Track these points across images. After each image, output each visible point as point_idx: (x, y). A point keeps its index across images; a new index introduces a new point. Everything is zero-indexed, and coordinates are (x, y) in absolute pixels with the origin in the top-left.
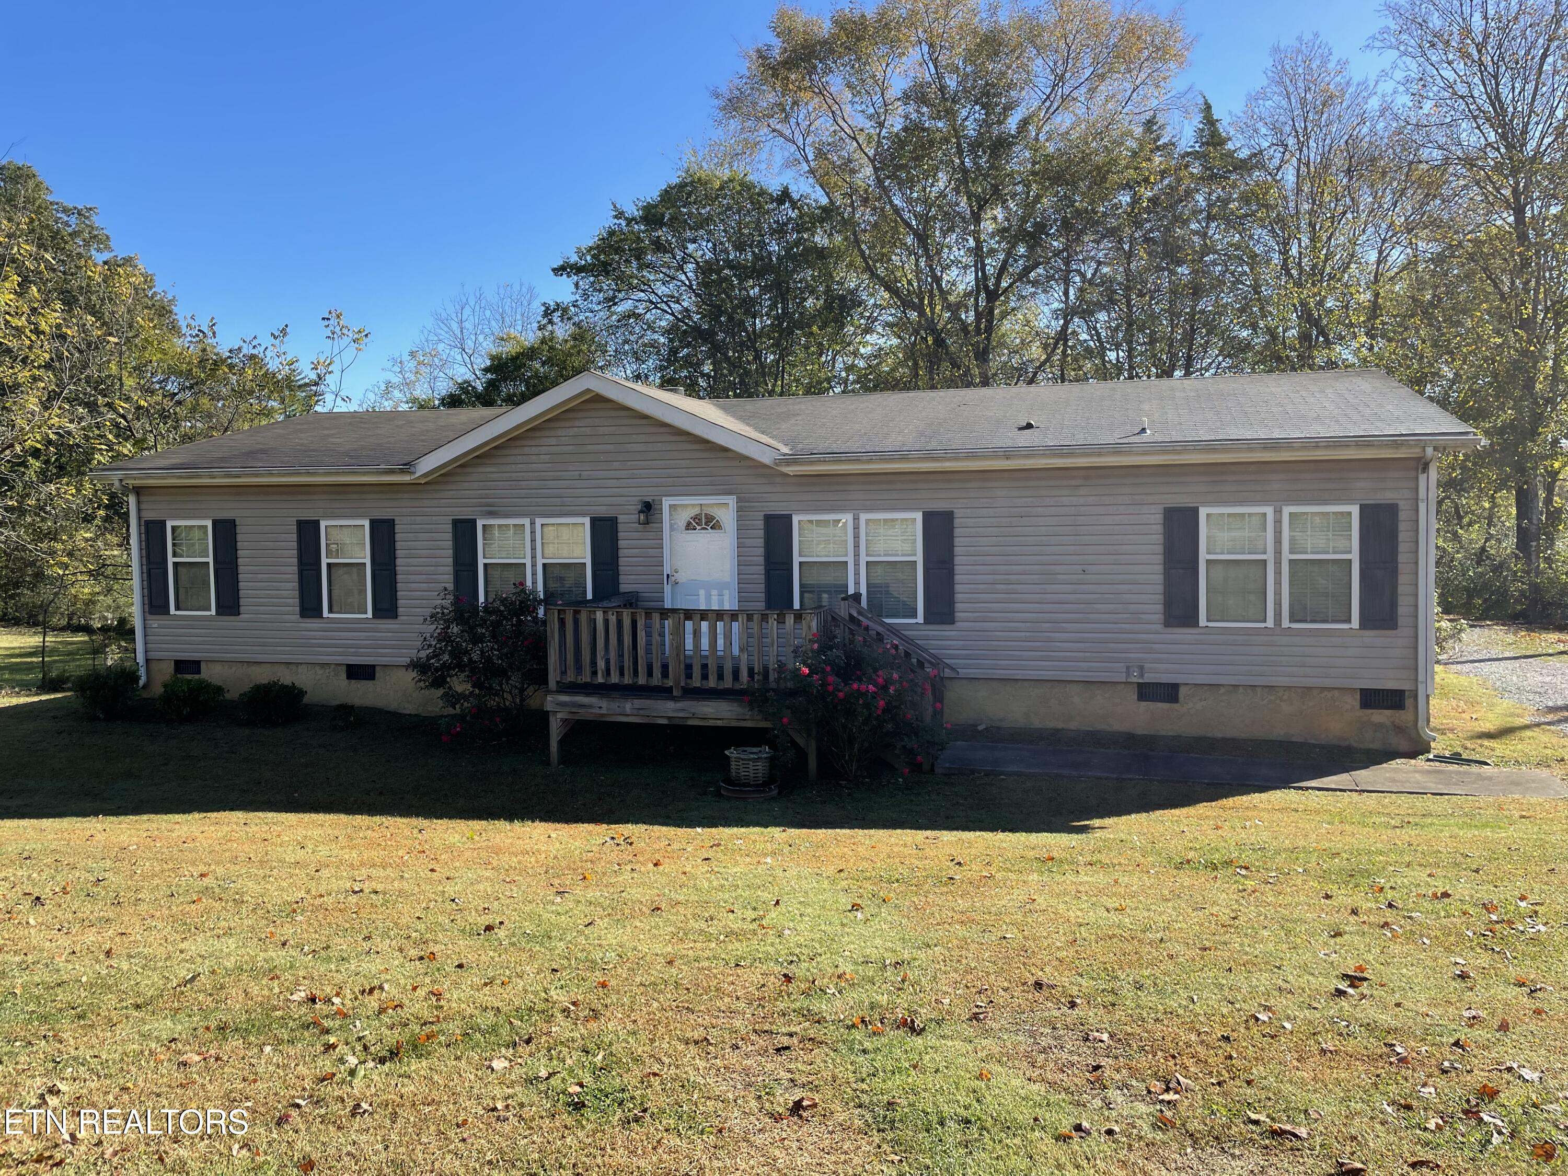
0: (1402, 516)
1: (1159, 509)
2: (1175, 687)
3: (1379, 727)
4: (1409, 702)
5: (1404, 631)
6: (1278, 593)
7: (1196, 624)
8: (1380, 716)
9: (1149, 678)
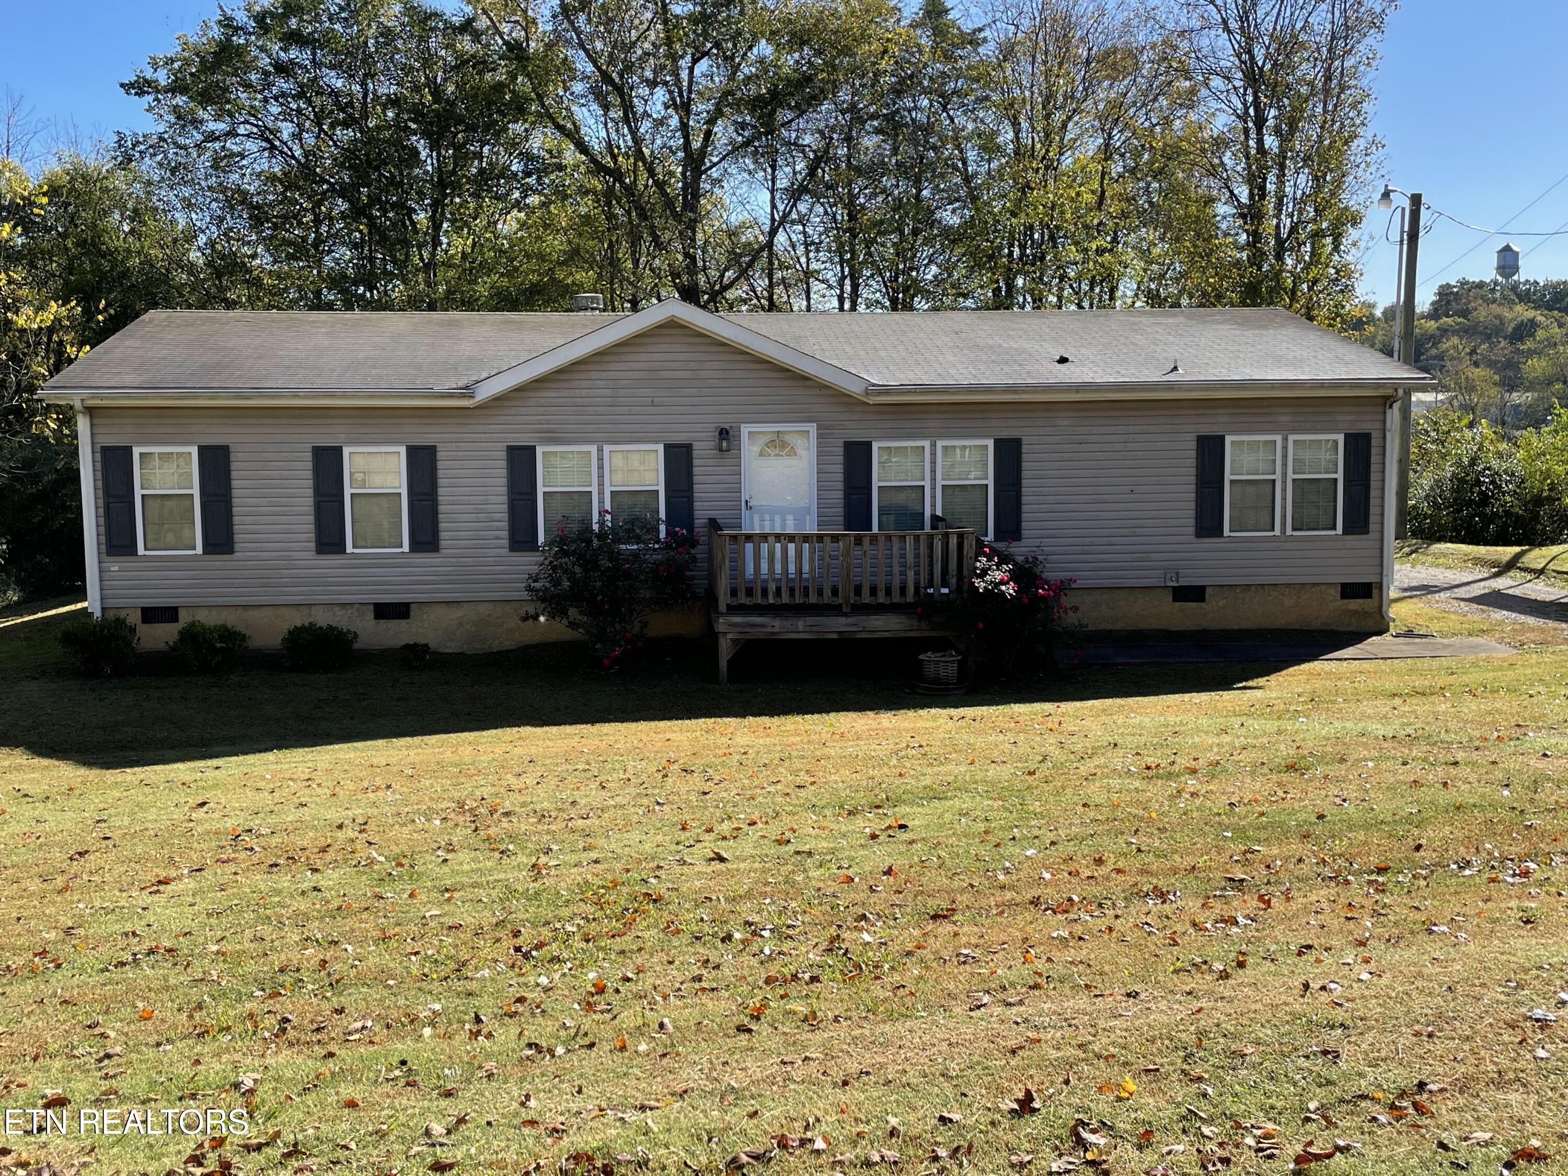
0: (1374, 442)
1: (1193, 437)
2: (1202, 589)
3: (1355, 613)
4: (1375, 592)
5: (1373, 534)
6: (1284, 508)
7: (1221, 534)
8: (1355, 604)
9: (1184, 582)
